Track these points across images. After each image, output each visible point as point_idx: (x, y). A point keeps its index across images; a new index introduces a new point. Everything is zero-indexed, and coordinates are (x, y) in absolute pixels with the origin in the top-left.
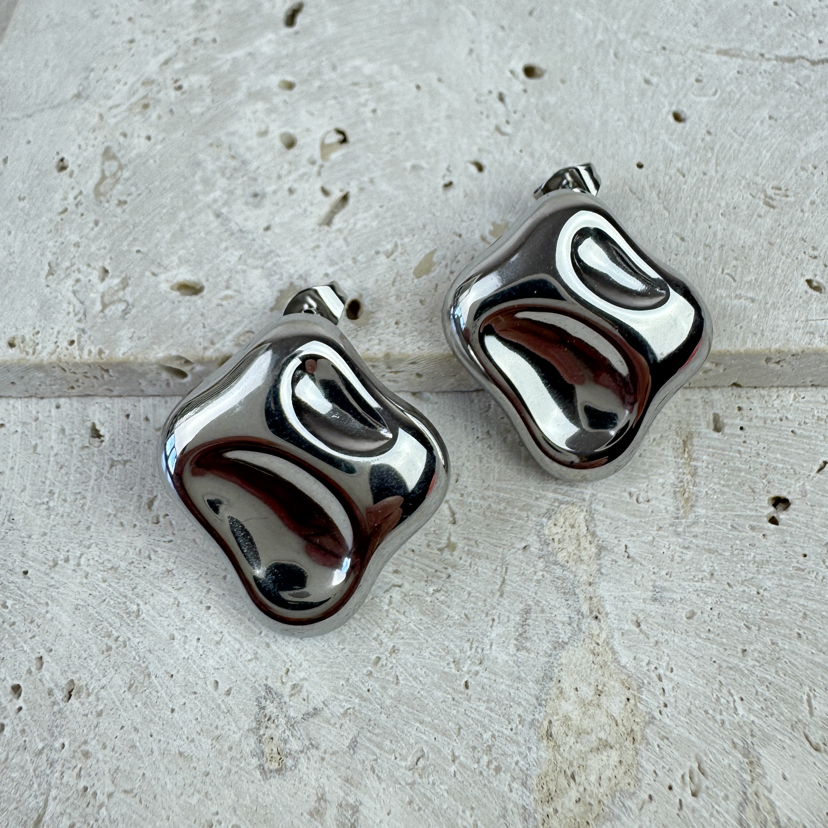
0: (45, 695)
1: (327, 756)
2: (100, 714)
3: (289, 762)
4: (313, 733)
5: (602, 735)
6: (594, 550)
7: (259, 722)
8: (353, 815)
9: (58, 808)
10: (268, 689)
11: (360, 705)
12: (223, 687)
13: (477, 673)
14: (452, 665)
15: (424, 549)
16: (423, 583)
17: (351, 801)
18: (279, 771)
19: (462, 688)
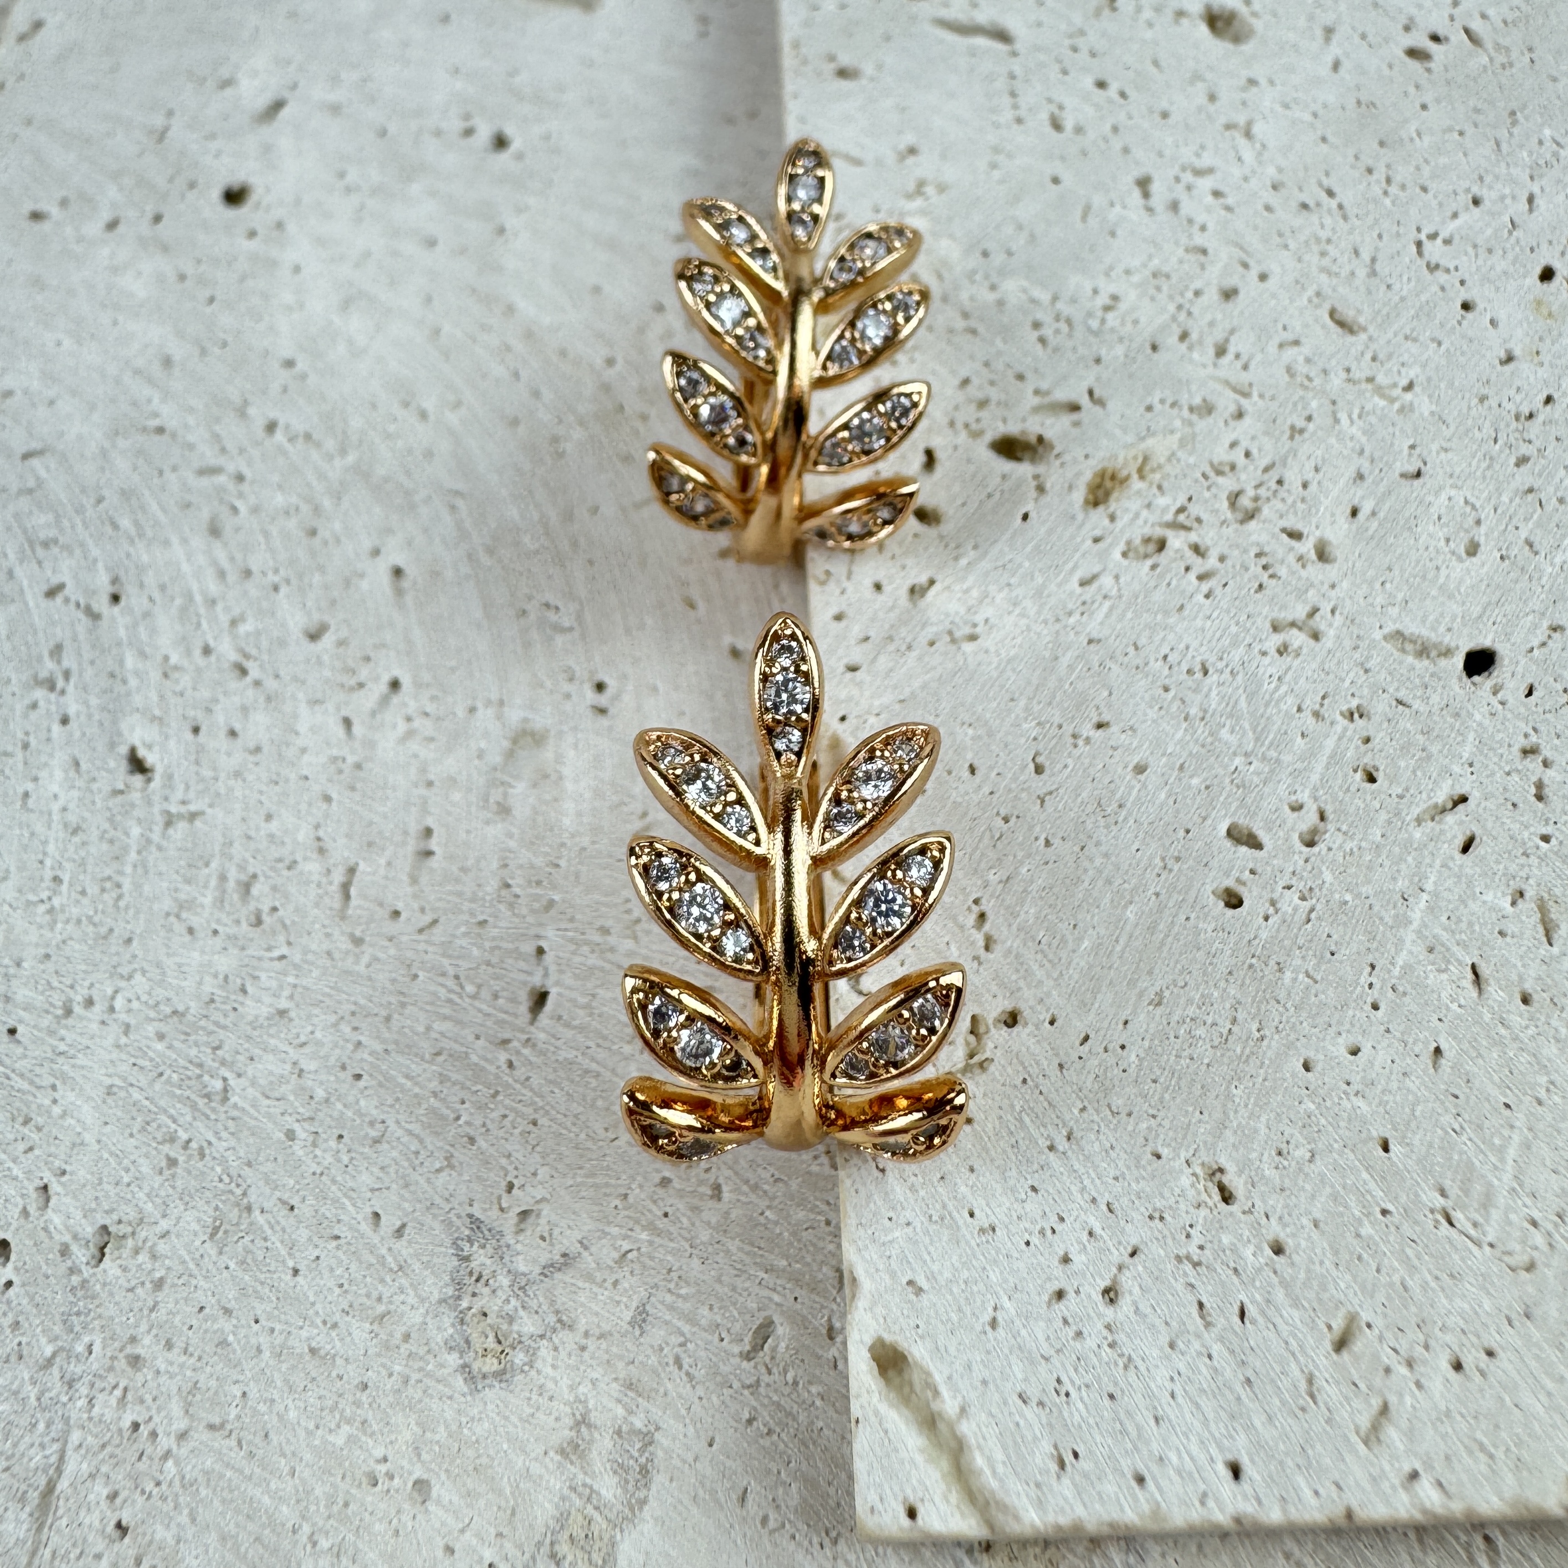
0: (54, 1256)
1: (591, 1344)
2: (159, 1284)
3: (519, 1358)
4: (562, 1299)
7: (459, 1285)
8: (642, 1451)
9: (84, 1466)
10: (475, 1223)
11: (651, 1243)
12: (390, 1222)
17: (639, 1423)
18: (500, 1375)
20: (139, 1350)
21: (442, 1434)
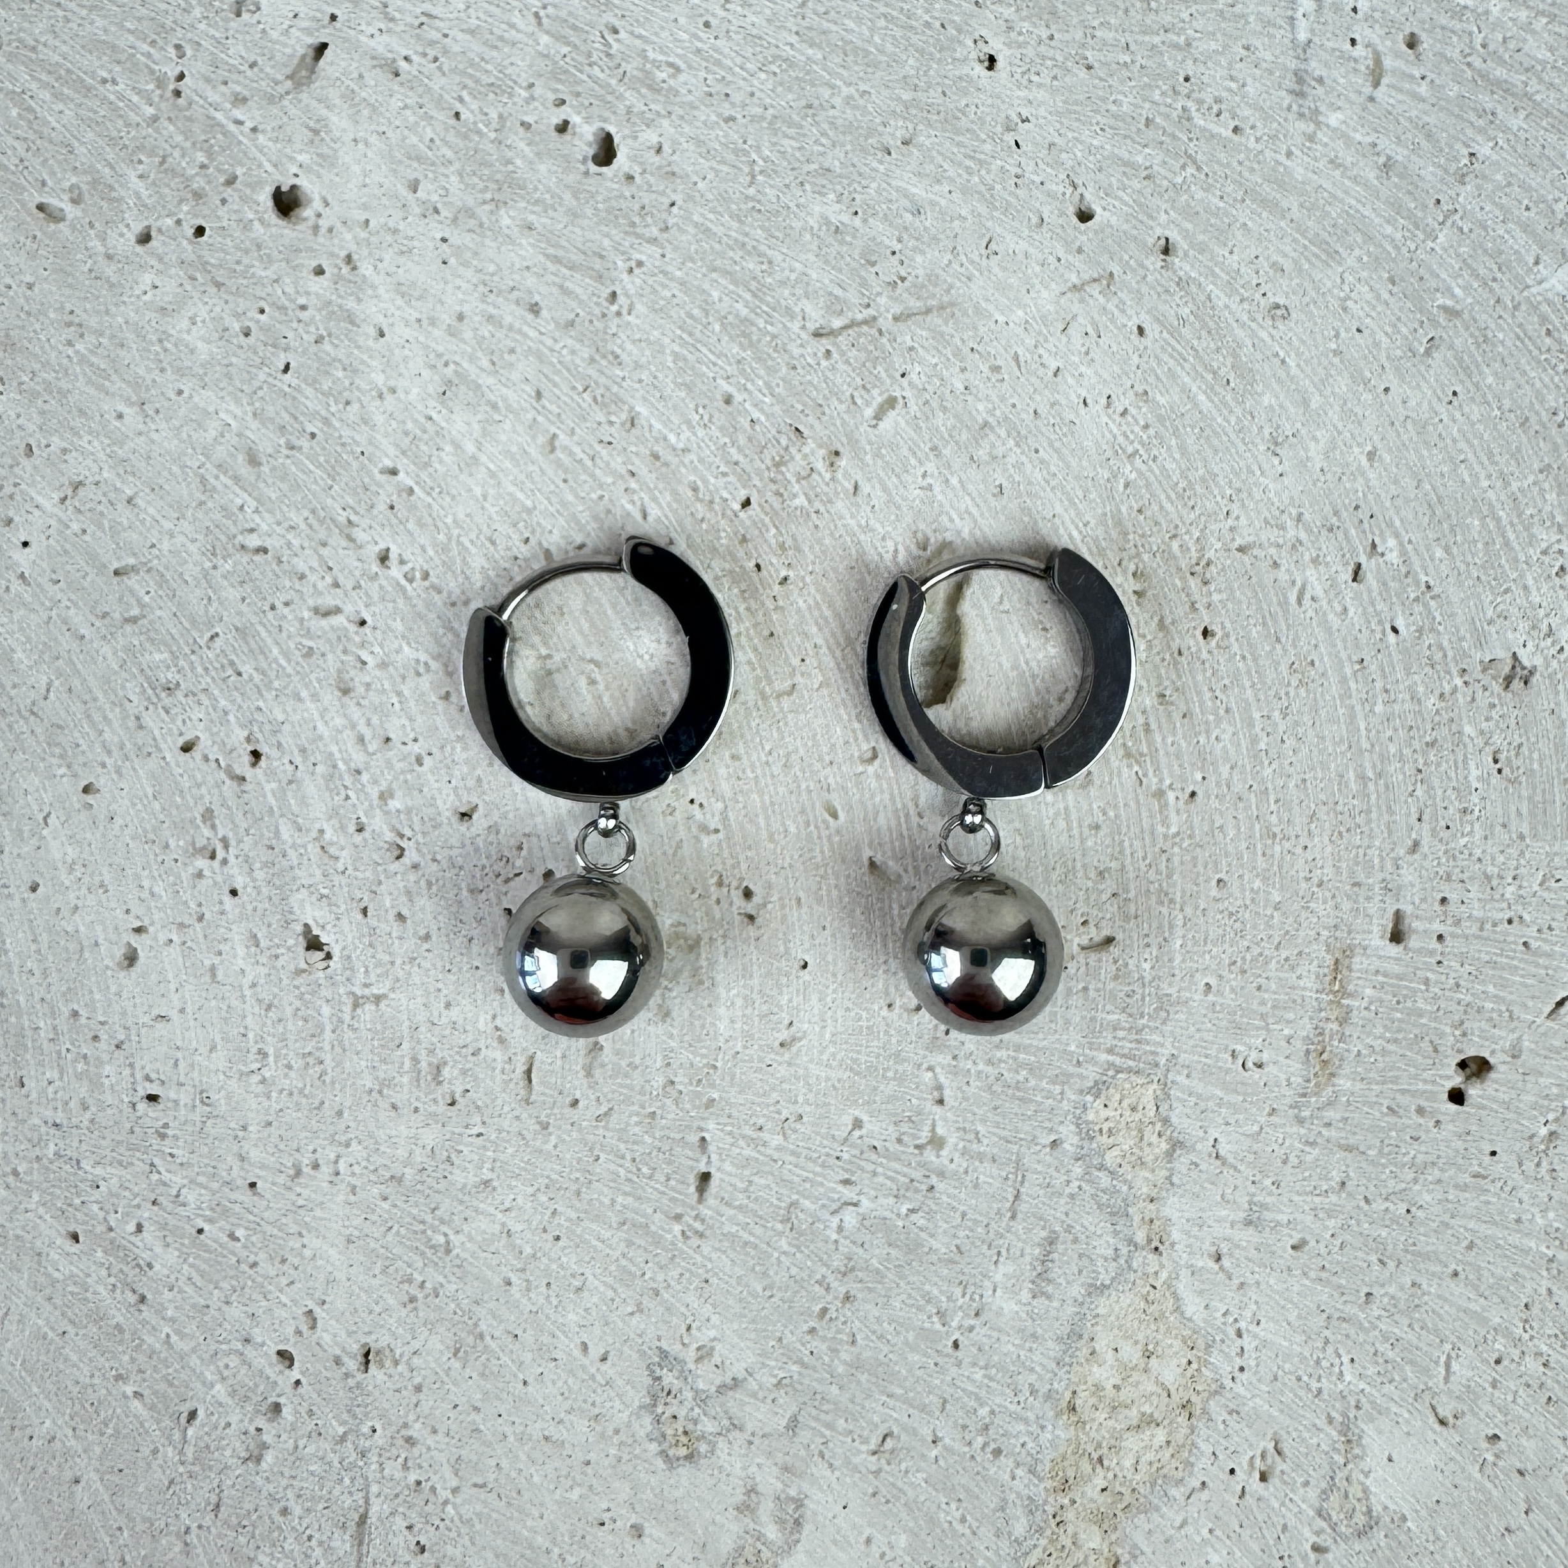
1: (757, 1441)
2: (418, 1389)
3: (703, 1448)
4: (734, 1411)
5: (1147, 1409)
6: (1164, 1146)
7: (654, 1398)
8: (796, 1509)
9: (385, 1507)
10: (664, 1354)
11: (800, 1373)
12: (595, 1351)
13: (971, 1329)
14: (935, 1319)
15: (893, 1147)
16: (892, 1200)
17: (793, 1493)
18: (689, 1457)
19: (950, 1350)
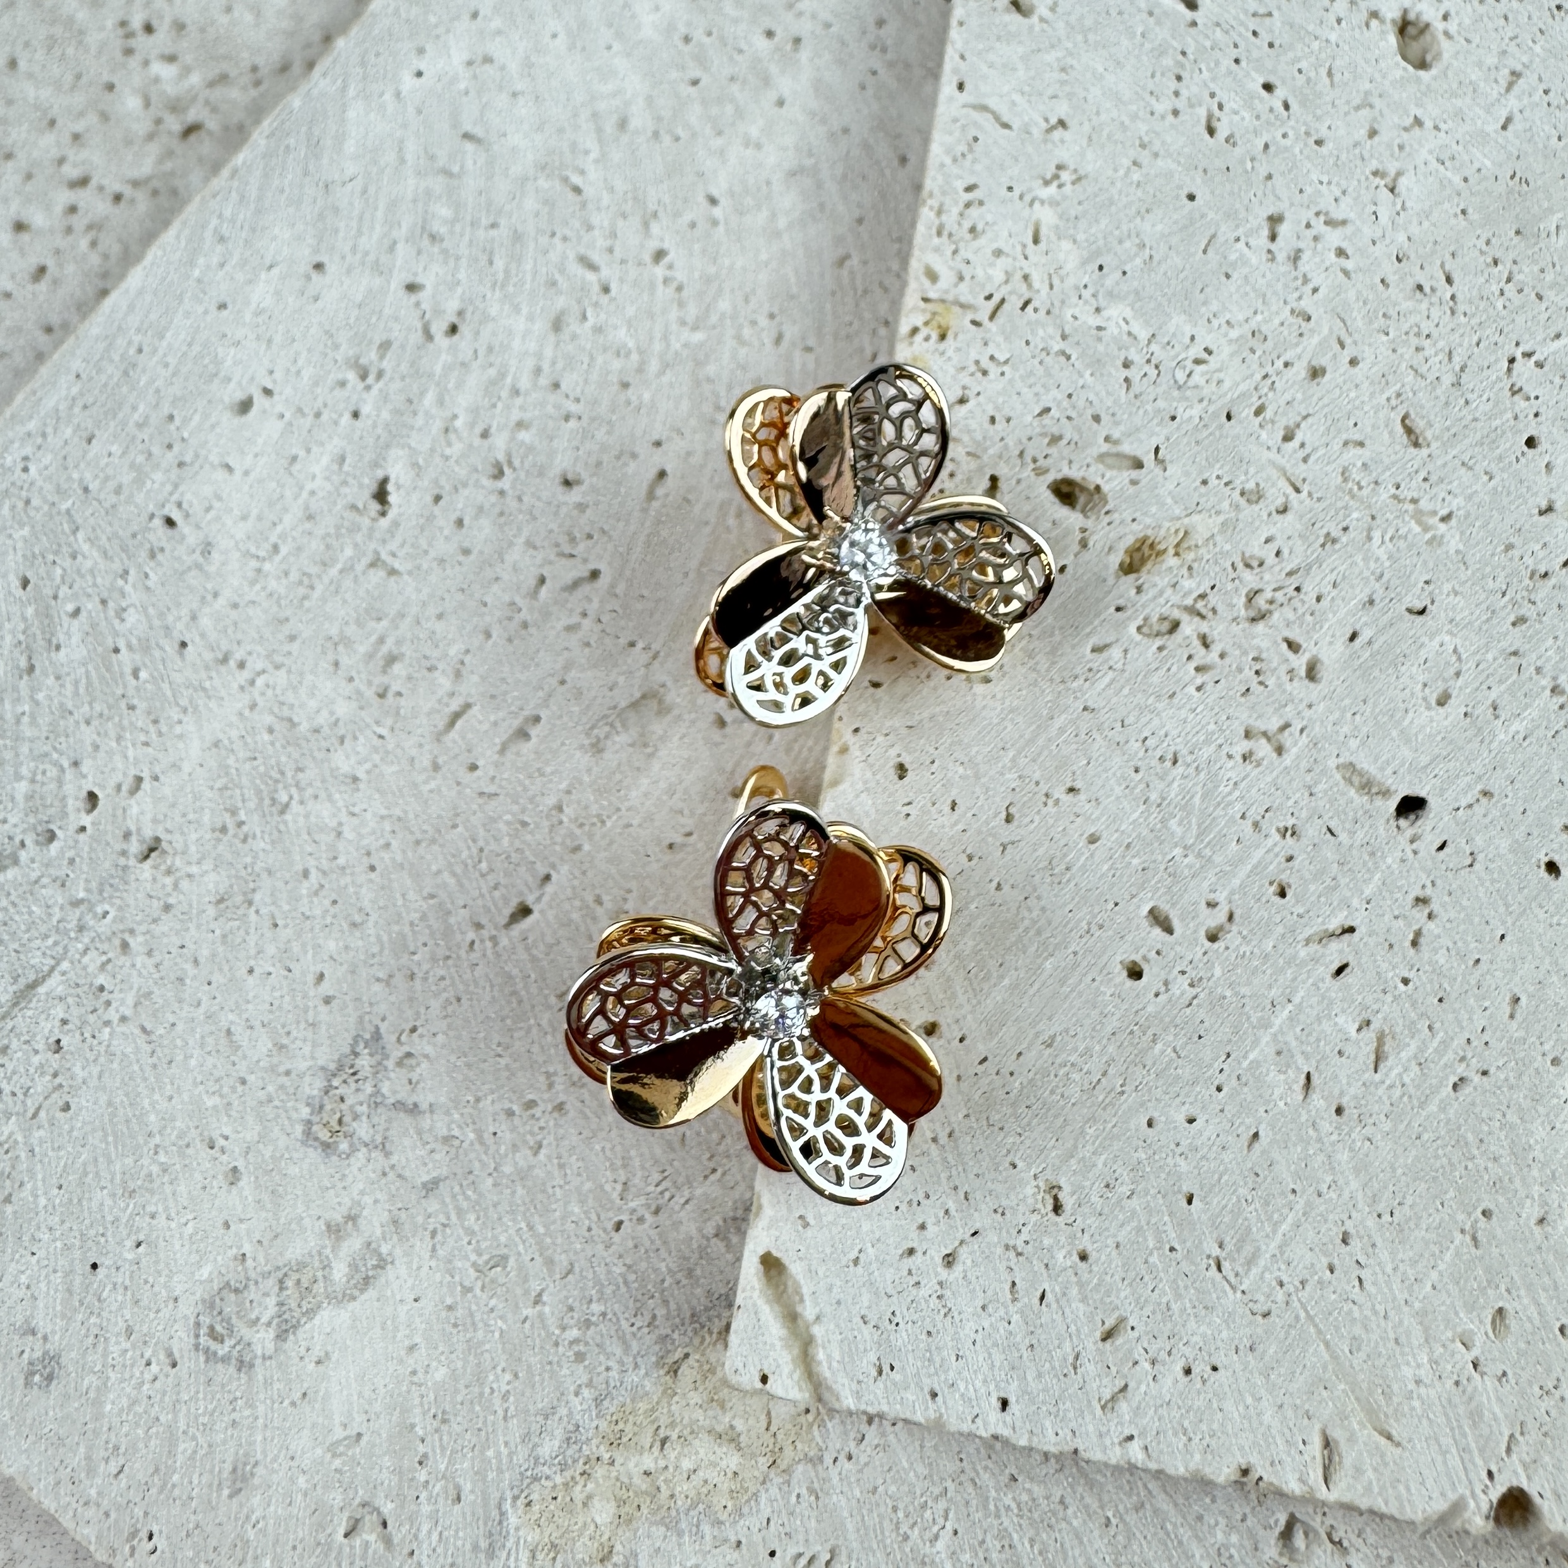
20: (131, 941)
21: (268, 1153)
